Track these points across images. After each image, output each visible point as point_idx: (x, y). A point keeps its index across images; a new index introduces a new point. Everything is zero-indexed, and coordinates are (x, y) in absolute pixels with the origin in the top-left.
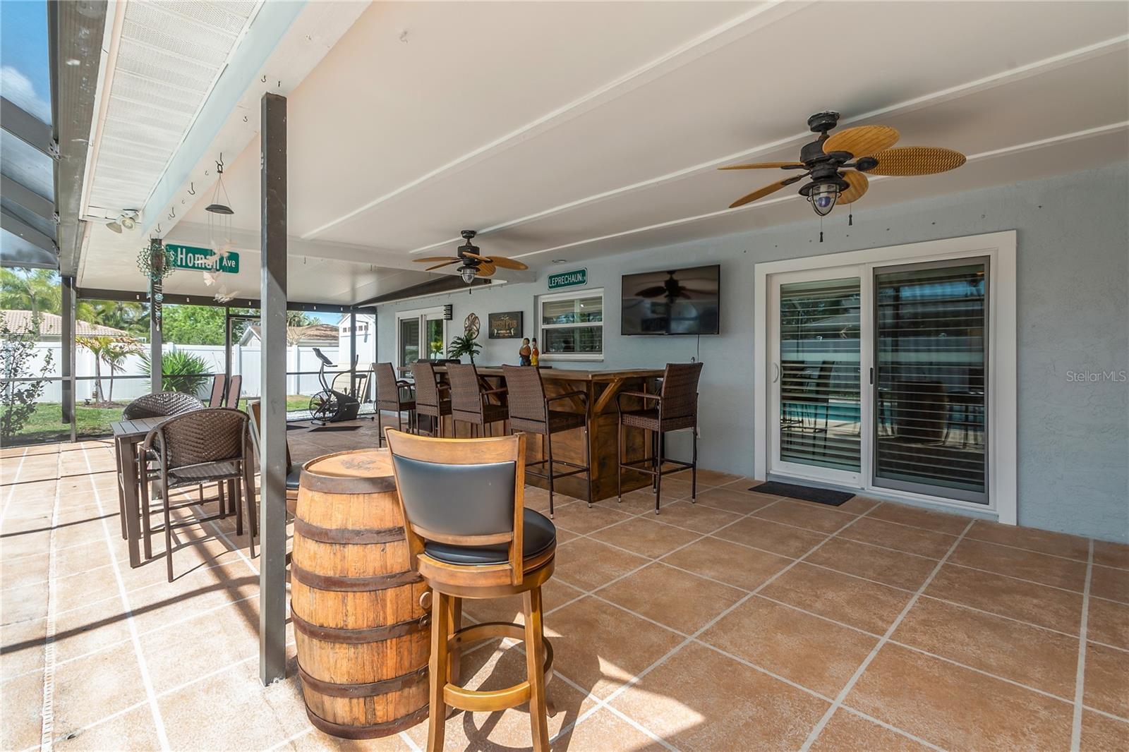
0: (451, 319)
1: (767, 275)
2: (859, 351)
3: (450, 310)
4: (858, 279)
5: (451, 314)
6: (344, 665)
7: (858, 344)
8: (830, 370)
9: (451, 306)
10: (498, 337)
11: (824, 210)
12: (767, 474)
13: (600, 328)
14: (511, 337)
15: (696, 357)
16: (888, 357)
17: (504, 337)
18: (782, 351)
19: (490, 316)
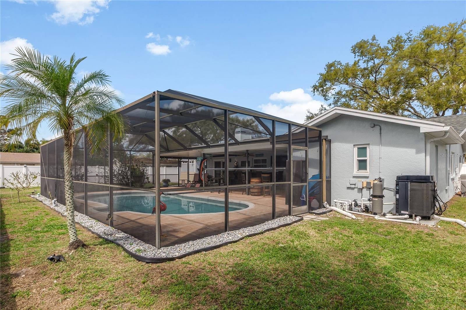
5: (231, 161)
9: (231, 159)
13: (266, 165)
17: (245, 166)
19: (242, 162)
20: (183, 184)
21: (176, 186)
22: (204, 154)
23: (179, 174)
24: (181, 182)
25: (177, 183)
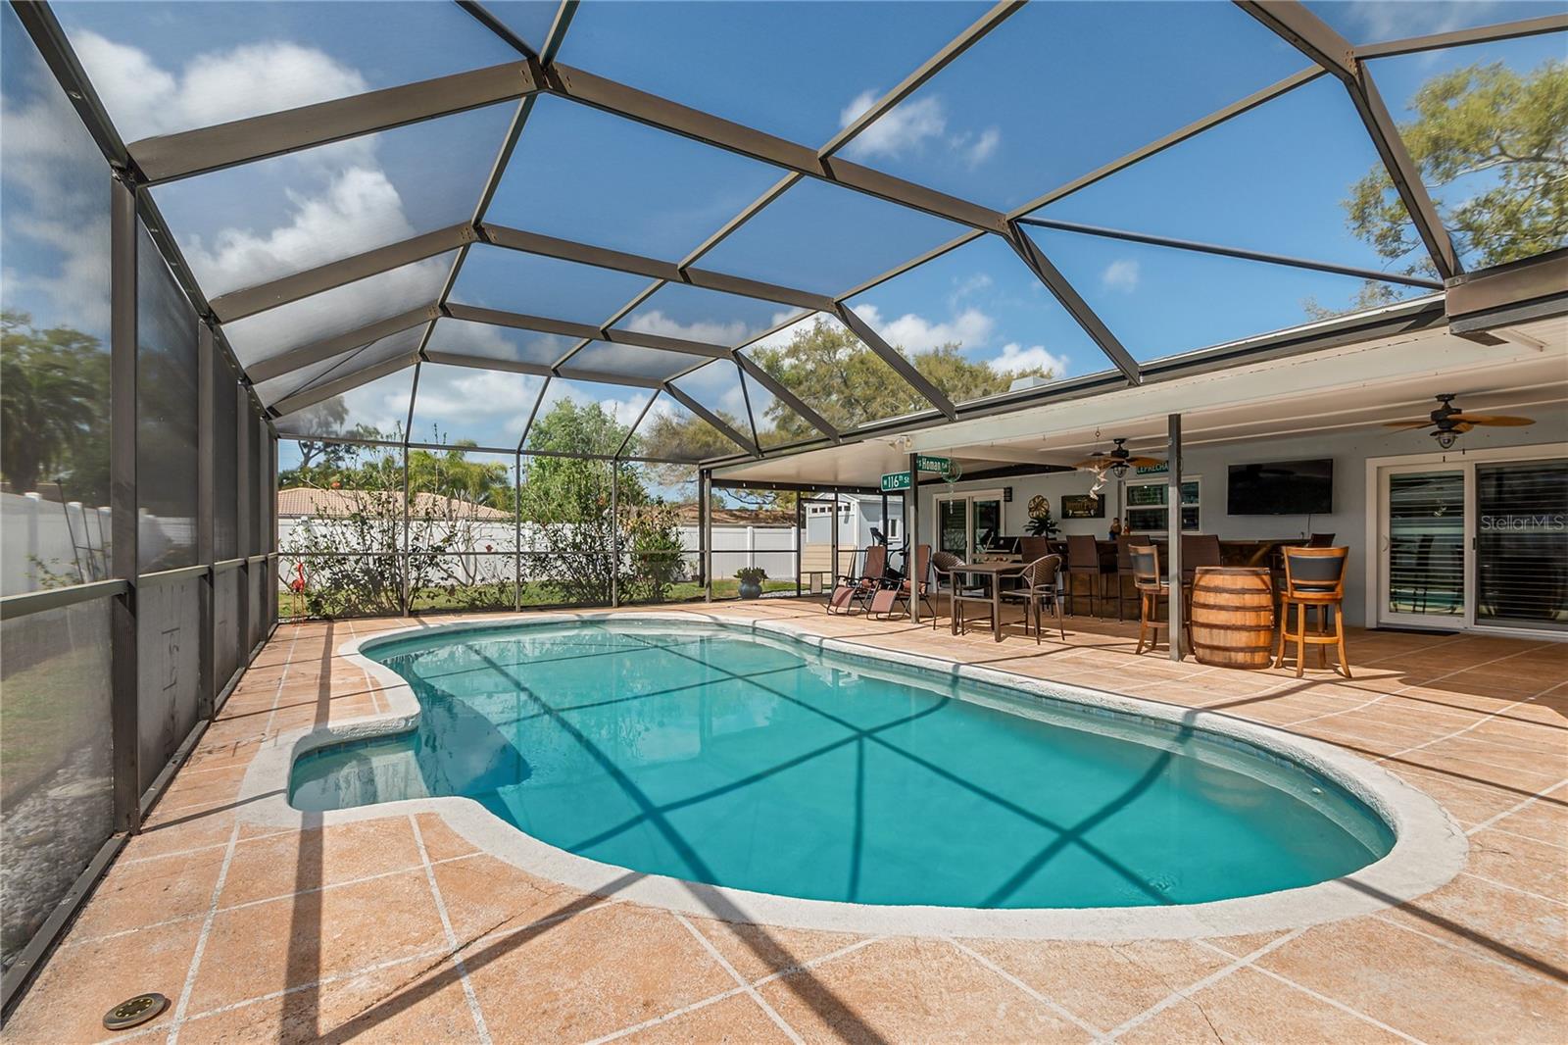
0: (1011, 500)
1: (1378, 468)
2: (1463, 526)
3: (1009, 493)
4: (1463, 471)
5: (1011, 496)
6: (1244, 639)
7: (1463, 520)
8: (1431, 540)
9: (1011, 489)
10: (1074, 516)
11: (1446, 445)
12: (1378, 623)
13: (1198, 508)
14: (1092, 517)
15: (1306, 531)
16: (1490, 529)
17: (1081, 517)
18: (1391, 527)
19: (1063, 498)
20: (816, 589)
21: (788, 594)
22: (914, 457)
23: (798, 551)
24: (805, 580)
25: (791, 584)
